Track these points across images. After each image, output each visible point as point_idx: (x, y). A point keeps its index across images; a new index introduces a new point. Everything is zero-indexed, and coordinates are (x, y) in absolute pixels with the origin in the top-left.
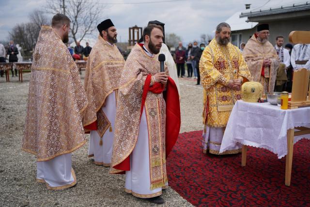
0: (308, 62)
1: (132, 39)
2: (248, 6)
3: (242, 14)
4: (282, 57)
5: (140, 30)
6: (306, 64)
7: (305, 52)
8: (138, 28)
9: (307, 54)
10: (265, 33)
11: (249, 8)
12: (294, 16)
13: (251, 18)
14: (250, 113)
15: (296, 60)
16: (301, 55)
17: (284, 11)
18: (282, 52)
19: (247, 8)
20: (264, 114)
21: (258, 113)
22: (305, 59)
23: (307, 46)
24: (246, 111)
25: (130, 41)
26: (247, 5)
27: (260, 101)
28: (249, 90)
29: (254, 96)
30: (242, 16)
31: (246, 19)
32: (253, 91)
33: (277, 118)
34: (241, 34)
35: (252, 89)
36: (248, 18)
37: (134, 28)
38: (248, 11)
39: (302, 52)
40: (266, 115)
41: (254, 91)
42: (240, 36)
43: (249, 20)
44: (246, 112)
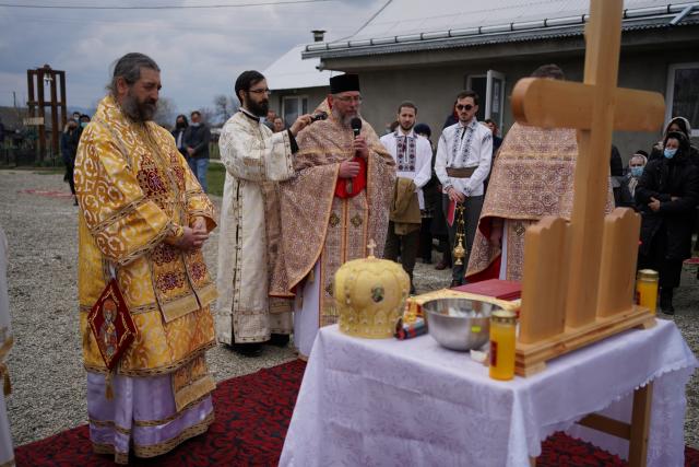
0: (476, 172)
1: (36, 99)
2: (319, 36)
3: (307, 50)
4: (412, 157)
5: (58, 77)
6: (473, 176)
7: (467, 145)
8: (53, 73)
9: (471, 151)
10: (349, 98)
11: (321, 39)
12: (423, 60)
13: (328, 61)
14: (369, 382)
15: (449, 165)
16: (460, 153)
17: (401, 49)
18: (412, 146)
19: (317, 39)
20: (426, 392)
21: (402, 386)
22: (469, 163)
23: (472, 131)
24: (358, 372)
25: (31, 103)
26: (316, 32)
27: (401, 334)
28: (363, 296)
29: (381, 318)
30: (307, 55)
31: (317, 61)
32: (378, 295)
33: (479, 415)
34: (305, 96)
35: (374, 291)
36: (322, 60)
37: (41, 72)
38: (321, 45)
39: (462, 145)
40: (431, 395)
41: (380, 299)
42: (305, 101)
43: (323, 65)
44: (356, 377)
